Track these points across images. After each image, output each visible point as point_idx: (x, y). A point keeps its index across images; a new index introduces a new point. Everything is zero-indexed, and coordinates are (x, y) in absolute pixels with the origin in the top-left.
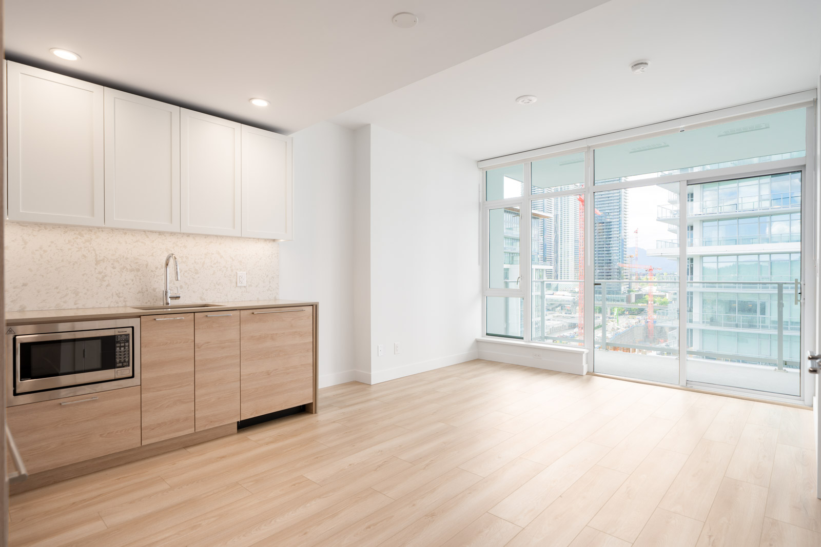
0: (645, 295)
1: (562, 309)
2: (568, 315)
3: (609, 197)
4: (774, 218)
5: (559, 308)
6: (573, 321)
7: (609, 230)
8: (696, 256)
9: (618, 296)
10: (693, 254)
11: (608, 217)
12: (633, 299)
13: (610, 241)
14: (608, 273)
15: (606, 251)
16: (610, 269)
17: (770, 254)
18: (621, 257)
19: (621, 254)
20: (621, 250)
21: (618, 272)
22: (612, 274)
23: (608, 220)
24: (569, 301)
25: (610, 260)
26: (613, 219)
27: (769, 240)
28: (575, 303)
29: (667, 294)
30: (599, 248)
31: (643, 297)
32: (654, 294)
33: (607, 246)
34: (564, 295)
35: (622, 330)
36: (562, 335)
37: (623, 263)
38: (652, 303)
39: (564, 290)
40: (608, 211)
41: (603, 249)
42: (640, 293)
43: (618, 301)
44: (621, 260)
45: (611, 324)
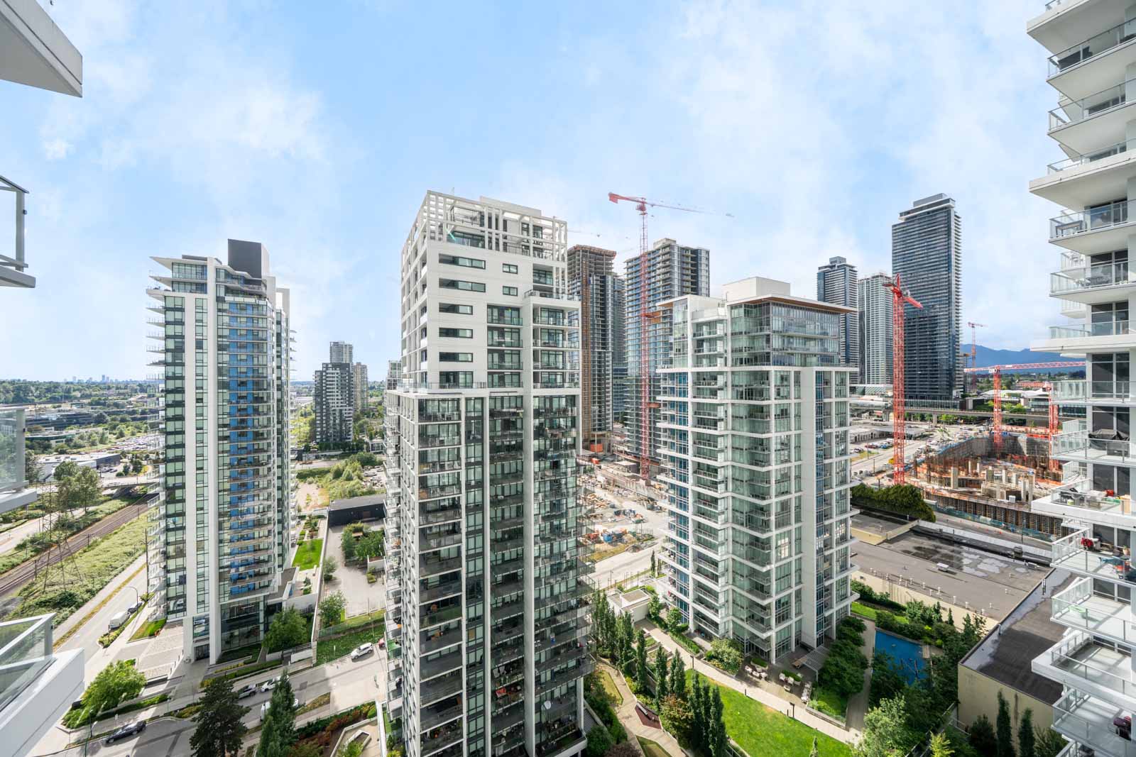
0: (987, 401)
1: (870, 415)
2: (878, 422)
3: (933, 288)
5: (867, 414)
6: (887, 429)
7: (934, 326)
9: (948, 401)
10: (1129, 345)
11: (933, 311)
12: (970, 405)
13: (936, 338)
14: (933, 374)
15: (930, 349)
16: (936, 371)
18: (951, 356)
19: (951, 352)
20: (951, 348)
21: (947, 374)
23: (933, 315)
24: (879, 406)
25: (936, 360)
26: (940, 312)
28: (888, 409)
29: (1022, 400)
30: (920, 346)
31: (986, 404)
32: (1003, 399)
33: (931, 344)
34: (872, 400)
35: (955, 441)
36: (872, 444)
37: (954, 363)
38: (1000, 410)
39: (872, 395)
40: (933, 304)
41: (925, 348)
42: (981, 398)
43: (948, 407)
44: (951, 360)
45: (938, 435)
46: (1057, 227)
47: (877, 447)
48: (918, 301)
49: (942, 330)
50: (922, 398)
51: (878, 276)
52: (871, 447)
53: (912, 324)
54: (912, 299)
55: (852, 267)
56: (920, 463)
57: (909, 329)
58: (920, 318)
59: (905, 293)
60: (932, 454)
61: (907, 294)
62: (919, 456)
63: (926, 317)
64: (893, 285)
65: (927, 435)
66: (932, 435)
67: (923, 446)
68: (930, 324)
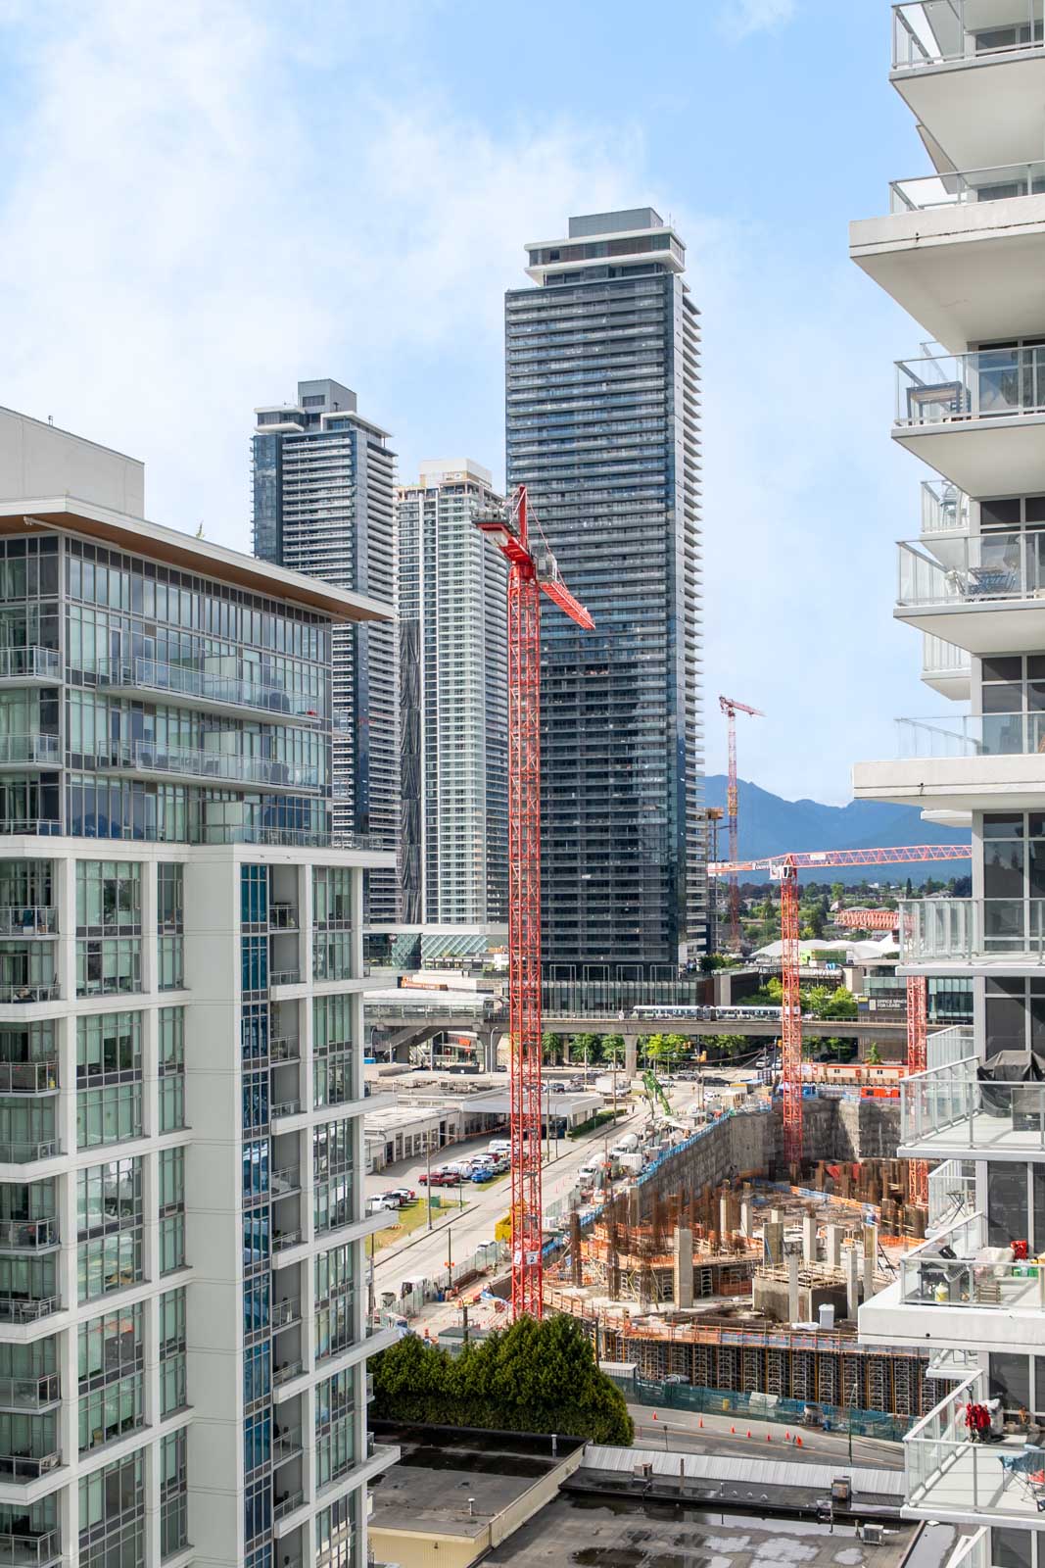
0: (767, 978)
1: (438, 1050)
2: (462, 1077)
3: (624, 557)
5: (425, 1047)
7: (627, 700)
9: (666, 984)
11: (625, 644)
12: (723, 998)
13: (632, 747)
14: (625, 884)
15: (616, 788)
16: (633, 870)
18: (674, 815)
19: (674, 802)
20: (673, 788)
21: (664, 883)
22: (639, 889)
23: (624, 658)
24: (466, 1013)
25: (633, 829)
26: (643, 650)
28: (494, 1022)
29: (848, 972)
30: (589, 775)
31: (762, 988)
32: (803, 972)
33: (618, 768)
34: (444, 988)
37: (683, 842)
38: (797, 1010)
39: (444, 966)
40: (624, 617)
42: (750, 969)
44: (674, 830)
45: (640, 1114)
46: (910, 391)
47: (455, 1181)
48: (582, 600)
49: (648, 715)
50: (596, 974)
51: (460, 487)
52: (439, 1181)
53: (565, 688)
54: (564, 593)
55: (378, 435)
56: (590, 1227)
57: (556, 709)
58: (589, 667)
59: (541, 565)
60: (622, 1187)
61: (549, 570)
62: (585, 1199)
63: (605, 667)
64: (508, 528)
65: (610, 1117)
66: (621, 1113)
67: (597, 1160)
68: (616, 693)
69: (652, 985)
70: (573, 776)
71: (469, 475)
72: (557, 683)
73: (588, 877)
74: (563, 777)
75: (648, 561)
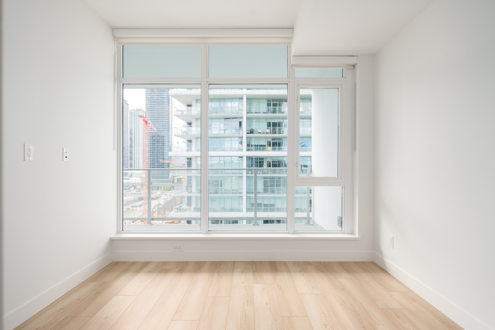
0: (182, 178)
1: (135, 189)
2: (138, 192)
3: (162, 121)
4: (226, 139)
5: (133, 188)
6: (142, 196)
7: (163, 141)
8: (193, 156)
9: (168, 179)
10: (191, 155)
11: (162, 133)
12: (176, 181)
14: (162, 166)
15: (161, 153)
16: (163, 164)
17: (224, 157)
21: (168, 166)
22: (164, 167)
23: (162, 135)
24: (139, 183)
25: (164, 158)
26: (165, 134)
27: (224, 150)
28: (142, 185)
30: (157, 151)
31: (181, 180)
33: (161, 150)
34: (136, 180)
35: (169, 198)
36: (134, 205)
37: (170, 160)
39: (136, 177)
40: (162, 130)
41: (159, 152)
42: (180, 177)
43: (168, 182)
44: (169, 158)
45: (163, 196)
47: (136, 206)
48: (155, 127)
49: (166, 143)
50: (158, 178)
51: (139, 110)
52: (134, 207)
53: (154, 139)
54: (152, 126)
55: (126, 101)
56: (155, 212)
57: (152, 142)
58: (157, 136)
59: (148, 122)
60: (160, 206)
61: (149, 123)
62: (155, 208)
63: (160, 136)
64: (143, 117)
65: (159, 197)
66: (161, 196)
67: (157, 203)
68: (161, 140)
69: (166, 179)
70: (155, 151)
71: (140, 108)
72: (153, 138)
73: (157, 165)
74: (153, 151)
75: (166, 122)
